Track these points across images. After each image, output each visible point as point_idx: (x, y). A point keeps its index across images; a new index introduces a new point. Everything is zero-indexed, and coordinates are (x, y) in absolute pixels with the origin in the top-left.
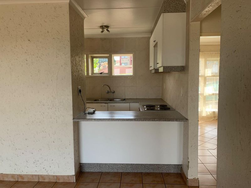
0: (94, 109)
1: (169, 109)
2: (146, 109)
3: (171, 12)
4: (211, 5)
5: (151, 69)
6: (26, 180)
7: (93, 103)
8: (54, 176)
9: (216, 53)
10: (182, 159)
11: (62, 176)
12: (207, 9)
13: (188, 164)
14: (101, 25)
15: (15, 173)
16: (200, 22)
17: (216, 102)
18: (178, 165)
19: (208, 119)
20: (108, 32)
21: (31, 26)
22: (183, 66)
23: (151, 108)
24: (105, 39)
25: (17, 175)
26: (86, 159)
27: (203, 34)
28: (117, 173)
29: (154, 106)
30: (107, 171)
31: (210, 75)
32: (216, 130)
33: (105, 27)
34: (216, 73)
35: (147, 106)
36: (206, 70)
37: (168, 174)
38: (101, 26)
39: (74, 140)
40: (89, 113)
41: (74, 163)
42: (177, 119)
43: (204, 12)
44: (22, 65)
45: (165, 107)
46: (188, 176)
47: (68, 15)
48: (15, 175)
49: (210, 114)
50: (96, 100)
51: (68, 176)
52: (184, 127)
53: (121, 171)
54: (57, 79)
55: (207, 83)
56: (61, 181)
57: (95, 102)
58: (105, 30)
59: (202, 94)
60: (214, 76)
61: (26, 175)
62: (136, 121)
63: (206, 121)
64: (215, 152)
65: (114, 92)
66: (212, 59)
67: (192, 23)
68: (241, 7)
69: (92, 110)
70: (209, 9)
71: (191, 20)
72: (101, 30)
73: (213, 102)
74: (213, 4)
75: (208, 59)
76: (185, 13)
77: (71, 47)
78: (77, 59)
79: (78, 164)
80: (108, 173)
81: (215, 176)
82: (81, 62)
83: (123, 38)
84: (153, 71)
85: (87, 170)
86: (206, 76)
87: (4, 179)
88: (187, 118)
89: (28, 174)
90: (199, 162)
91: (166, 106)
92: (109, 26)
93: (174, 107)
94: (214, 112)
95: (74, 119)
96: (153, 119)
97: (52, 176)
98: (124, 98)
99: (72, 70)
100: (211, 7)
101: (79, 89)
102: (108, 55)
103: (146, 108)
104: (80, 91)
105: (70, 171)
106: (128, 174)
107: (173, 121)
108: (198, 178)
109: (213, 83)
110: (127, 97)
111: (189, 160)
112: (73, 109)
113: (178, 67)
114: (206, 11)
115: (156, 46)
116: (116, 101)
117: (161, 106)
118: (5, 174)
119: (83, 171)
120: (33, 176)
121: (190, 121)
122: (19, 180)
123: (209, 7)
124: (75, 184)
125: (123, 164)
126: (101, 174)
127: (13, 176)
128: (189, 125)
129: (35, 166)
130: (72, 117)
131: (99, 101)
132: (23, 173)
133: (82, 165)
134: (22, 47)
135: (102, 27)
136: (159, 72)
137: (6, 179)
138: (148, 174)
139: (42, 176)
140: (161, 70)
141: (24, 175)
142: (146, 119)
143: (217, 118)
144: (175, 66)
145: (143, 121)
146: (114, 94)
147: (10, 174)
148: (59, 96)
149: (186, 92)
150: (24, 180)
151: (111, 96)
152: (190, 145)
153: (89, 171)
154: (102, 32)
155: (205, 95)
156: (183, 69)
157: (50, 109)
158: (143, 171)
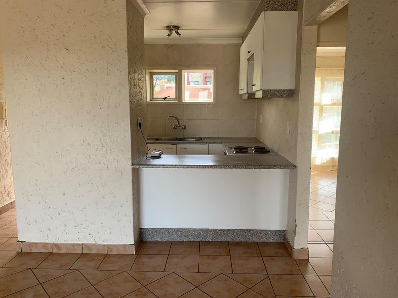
0: (160, 152)
1: (268, 152)
2: (234, 153)
3: (276, 10)
4: (333, 5)
5: (241, 92)
6: (63, 251)
7: (154, 143)
8: (104, 246)
9: (338, 70)
10: (286, 223)
11: (115, 245)
12: (328, 10)
13: (295, 229)
14: (167, 25)
15: (47, 242)
16: (317, 26)
17: (336, 144)
18: (280, 231)
19: (324, 170)
20: (178, 36)
21: (70, 28)
22: (291, 90)
23: (241, 150)
24: (172, 45)
25: (51, 244)
26: (148, 223)
27: (321, 43)
28: (193, 242)
29: (246, 148)
30: (179, 240)
31: (330, 103)
32: (335, 186)
33: (173, 28)
34: (337, 100)
35: (236, 148)
36: (323, 95)
37: (266, 244)
38: (167, 27)
39: (133, 195)
40: (153, 158)
41: (133, 228)
42: (281, 166)
43: (324, 13)
44: (57, 86)
45: (262, 150)
46: (293, 245)
47: (126, 12)
48: (48, 244)
49: (328, 161)
50: (157, 140)
51: (125, 246)
52: (290, 177)
53: (198, 240)
54: (109, 107)
55: (324, 115)
56: (115, 253)
57: (156, 141)
58: (174, 32)
59: (317, 132)
60: (334, 104)
61: (63, 244)
62: (222, 168)
63: (321, 172)
64: (332, 216)
65: (185, 128)
66: (333, 78)
67: (306, 28)
68: (373, 13)
69: (157, 153)
70: (331, 10)
71: (304, 23)
72: (167, 32)
73: (332, 143)
74: (336, 4)
75: (327, 78)
76: (296, 13)
77: (129, 60)
78: (136, 78)
79: (137, 229)
80: (181, 243)
81: (332, 246)
82: (140, 82)
83: (200, 45)
84: (246, 97)
85: (149, 238)
86: (323, 104)
87: (31, 250)
88: (294, 164)
89: (66, 242)
90: (310, 228)
91: (264, 148)
92: (179, 26)
93: (275, 149)
94: (333, 159)
95: (133, 165)
96: (247, 166)
97: (101, 245)
98: (199, 136)
99: (130, 93)
100: (334, 8)
101: (139, 122)
102: (177, 71)
103: (235, 150)
104: (140, 125)
105: (127, 239)
106: (209, 243)
107: (276, 168)
108: (308, 248)
109: (333, 115)
110: (203, 136)
111: (296, 223)
112: (132, 150)
113: (284, 91)
114: (327, 13)
115: (251, 59)
116: (189, 140)
117: (255, 148)
118: (33, 243)
119: (144, 239)
120: (73, 245)
121: (299, 169)
122: (54, 252)
123: (331, 7)
124: (135, 257)
125: (202, 230)
126: (171, 243)
127: (45, 245)
128: (298, 174)
129: (77, 232)
130: (130, 163)
131: (162, 140)
132: (59, 242)
133: (142, 231)
134: (56, 59)
135: (169, 28)
136: (256, 97)
137: (35, 250)
138: (237, 244)
139: (88, 246)
140: (259, 95)
141: (61, 244)
142: (238, 166)
143: (337, 168)
144: (279, 90)
145: (233, 168)
146: (185, 130)
147: (41, 243)
148: (111, 132)
149: (295, 129)
150: (62, 252)
151: (179, 133)
152: (298, 203)
153: (153, 240)
154: (169, 35)
155: (320, 133)
156: (290, 95)
157: (98, 151)
158: (230, 240)
